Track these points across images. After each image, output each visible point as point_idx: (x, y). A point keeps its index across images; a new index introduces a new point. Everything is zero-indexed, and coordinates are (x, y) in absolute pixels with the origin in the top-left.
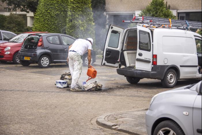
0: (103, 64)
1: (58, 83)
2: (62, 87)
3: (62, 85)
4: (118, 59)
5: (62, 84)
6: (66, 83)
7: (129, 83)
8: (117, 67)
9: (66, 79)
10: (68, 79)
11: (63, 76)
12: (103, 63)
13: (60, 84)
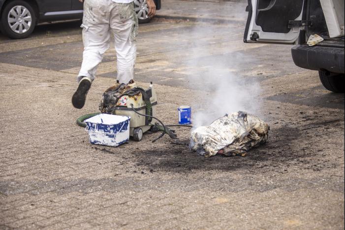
0: (249, 38)
1: (96, 131)
2: (113, 144)
3: (110, 136)
4: (298, 15)
5: (112, 132)
6: (125, 128)
7: (329, 92)
8: (294, 43)
9: (125, 108)
10: (132, 109)
11: (111, 95)
12: (250, 32)
13: (101, 132)
